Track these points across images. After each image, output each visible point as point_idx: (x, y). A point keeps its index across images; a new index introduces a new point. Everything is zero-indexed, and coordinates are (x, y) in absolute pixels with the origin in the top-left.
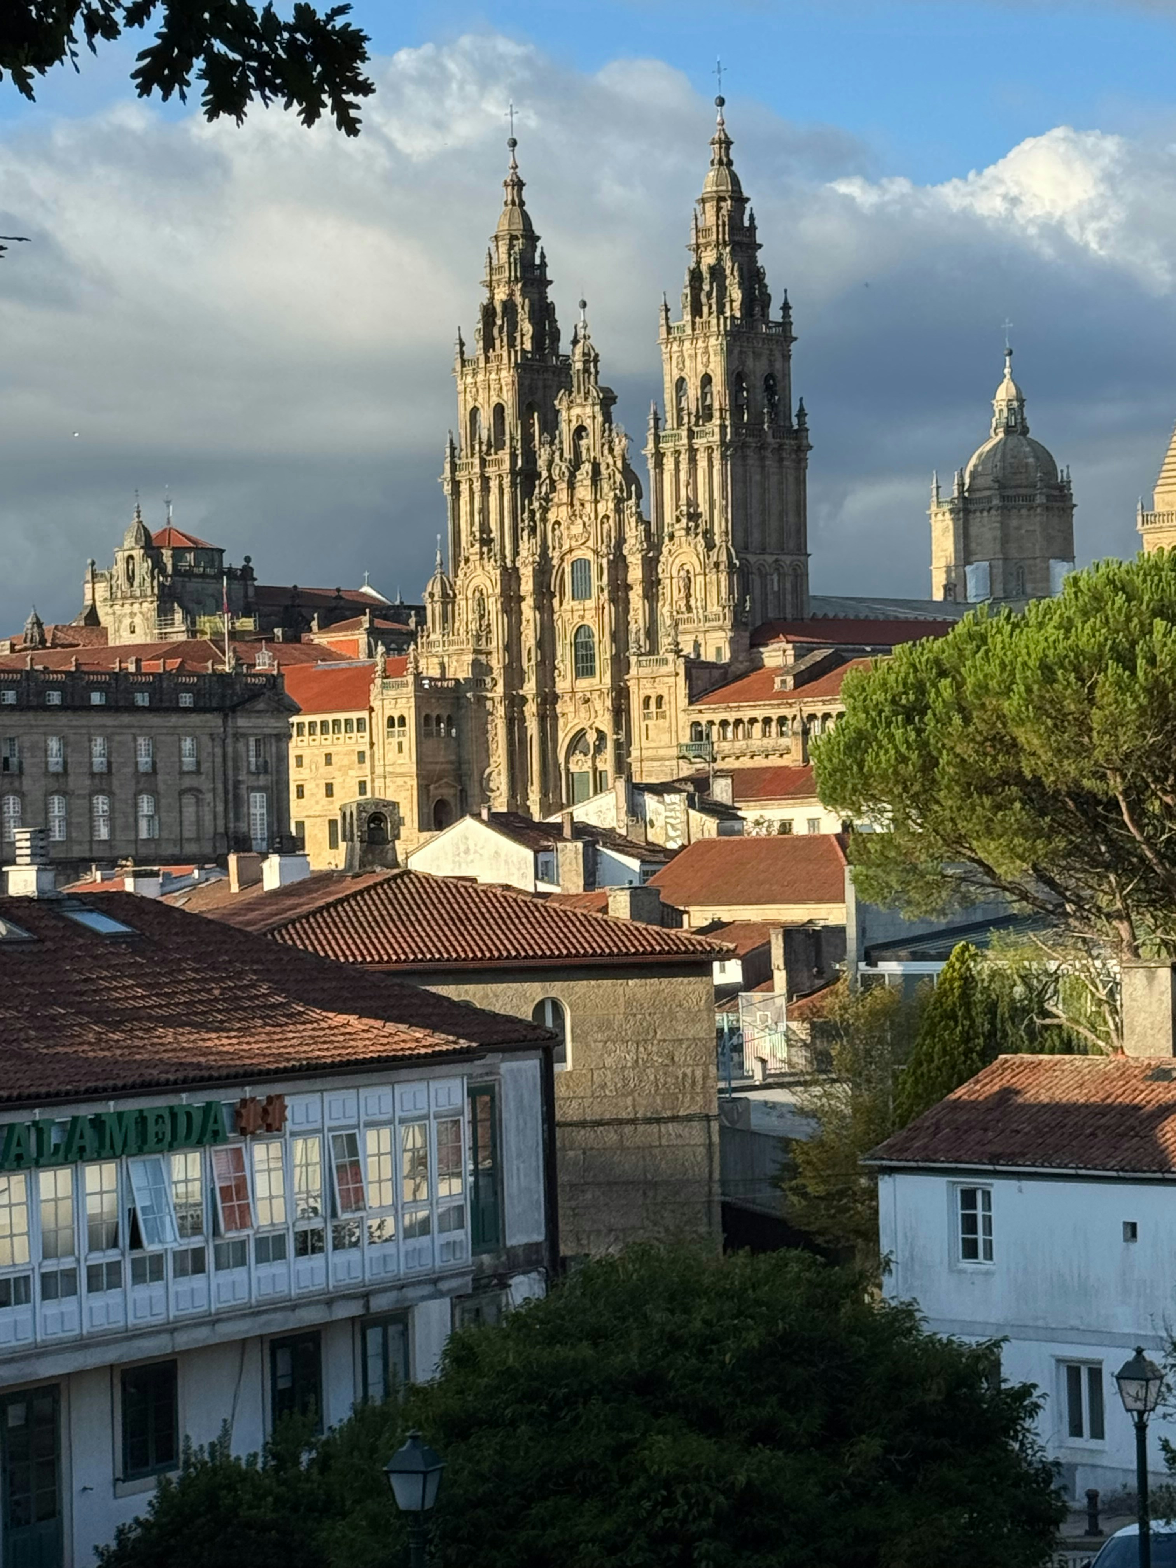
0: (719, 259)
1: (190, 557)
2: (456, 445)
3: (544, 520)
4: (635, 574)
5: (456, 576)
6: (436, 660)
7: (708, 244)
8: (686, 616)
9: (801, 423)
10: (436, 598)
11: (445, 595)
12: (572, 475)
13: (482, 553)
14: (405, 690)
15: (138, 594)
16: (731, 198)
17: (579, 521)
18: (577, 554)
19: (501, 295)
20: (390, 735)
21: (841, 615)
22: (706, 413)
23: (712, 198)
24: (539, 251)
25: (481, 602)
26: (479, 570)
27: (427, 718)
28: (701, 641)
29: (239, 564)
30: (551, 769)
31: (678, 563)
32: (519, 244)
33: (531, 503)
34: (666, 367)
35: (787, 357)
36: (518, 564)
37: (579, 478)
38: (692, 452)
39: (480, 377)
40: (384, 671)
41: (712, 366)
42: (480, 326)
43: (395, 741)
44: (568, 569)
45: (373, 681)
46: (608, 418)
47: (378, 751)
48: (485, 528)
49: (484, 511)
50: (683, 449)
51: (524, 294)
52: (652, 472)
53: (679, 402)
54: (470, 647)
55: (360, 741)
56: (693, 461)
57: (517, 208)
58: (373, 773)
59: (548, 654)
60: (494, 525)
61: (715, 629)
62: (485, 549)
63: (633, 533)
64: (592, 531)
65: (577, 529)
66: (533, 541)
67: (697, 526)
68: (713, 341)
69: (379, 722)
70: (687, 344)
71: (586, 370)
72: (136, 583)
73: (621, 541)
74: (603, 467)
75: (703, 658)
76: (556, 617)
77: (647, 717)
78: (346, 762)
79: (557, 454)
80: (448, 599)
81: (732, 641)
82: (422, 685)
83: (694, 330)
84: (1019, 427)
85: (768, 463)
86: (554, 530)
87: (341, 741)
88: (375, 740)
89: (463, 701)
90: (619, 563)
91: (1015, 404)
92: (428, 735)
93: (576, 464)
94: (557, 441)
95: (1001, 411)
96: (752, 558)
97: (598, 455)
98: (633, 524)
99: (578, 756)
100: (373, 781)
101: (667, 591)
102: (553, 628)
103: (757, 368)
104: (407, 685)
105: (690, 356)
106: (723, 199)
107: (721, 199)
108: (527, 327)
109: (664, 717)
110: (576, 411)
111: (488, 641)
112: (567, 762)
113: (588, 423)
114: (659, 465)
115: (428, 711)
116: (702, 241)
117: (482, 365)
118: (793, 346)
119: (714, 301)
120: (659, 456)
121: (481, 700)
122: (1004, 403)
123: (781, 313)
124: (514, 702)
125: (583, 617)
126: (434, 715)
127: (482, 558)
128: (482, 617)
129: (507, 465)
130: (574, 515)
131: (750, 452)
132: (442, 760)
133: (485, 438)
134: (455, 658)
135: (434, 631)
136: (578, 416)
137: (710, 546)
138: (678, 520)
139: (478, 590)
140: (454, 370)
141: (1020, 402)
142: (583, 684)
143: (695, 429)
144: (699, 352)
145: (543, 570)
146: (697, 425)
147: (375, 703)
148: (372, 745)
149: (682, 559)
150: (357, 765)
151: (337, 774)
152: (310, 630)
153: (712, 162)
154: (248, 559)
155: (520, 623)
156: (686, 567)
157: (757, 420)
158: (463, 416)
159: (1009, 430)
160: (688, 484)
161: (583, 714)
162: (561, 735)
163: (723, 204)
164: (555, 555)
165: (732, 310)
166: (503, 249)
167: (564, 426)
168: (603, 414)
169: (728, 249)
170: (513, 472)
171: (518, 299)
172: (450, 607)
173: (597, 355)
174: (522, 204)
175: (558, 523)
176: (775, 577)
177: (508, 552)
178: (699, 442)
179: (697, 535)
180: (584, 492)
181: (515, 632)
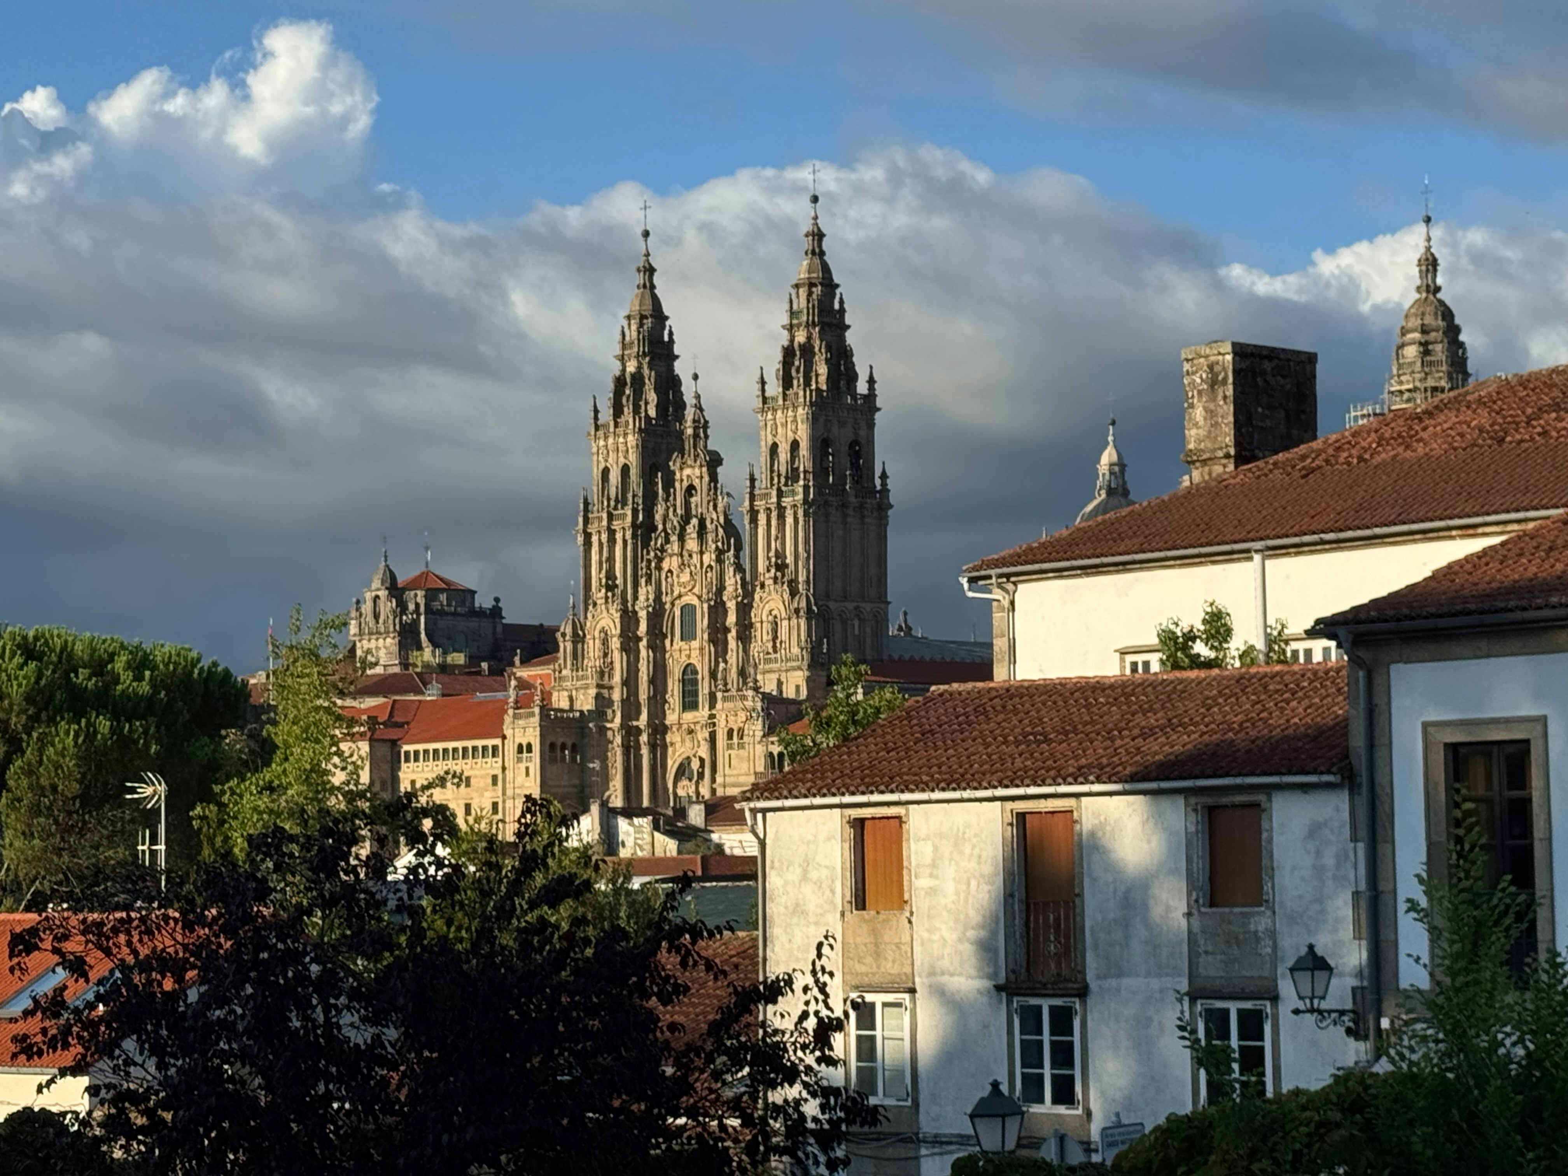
0: (809, 338)
1: (443, 597)
2: (590, 501)
3: (659, 568)
4: (731, 619)
5: (586, 618)
6: (566, 694)
7: (799, 325)
8: (773, 656)
9: (884, 484)
10: (567, 638)
11: (575, 634)
12: (683, 529)
13: (607, 598)
14: (532, 720)
15: (382, 630)
16: (821, 284)
17: (688, 570)
18: (686, 600)
19: (631, 367)
20: (519, 760)
21: (938, 658)
22: (793, 476)
23: (804, 284)
24: (667, 328)
25: (605, 642)
26: (605, 612)
27: (552, 746)
28: (783, 679)
29: (488, 604)
30: (660, 792)
31: (767, 608)
32: (648, 322)
33: (648, 553)
34: (763, 433)
35: (871, 425)
36: (637, 608)
37: (689, 531)
38: (781, 510)
39: (611, 440)
40: (516, 702)
41: (799, 433)
42: (611, 395)
43: (522, 766)
44: (678, 613)
45: (506, 712)
46: (714, 478)
47: (509, 774)
48: (610, 575)
49: (611, 559)
50: (773, 507)
51: (651, 368)
52: (747, 527)
53: (772, 465)
54: (594, 682)
55: (493, 766)
56: (781, 517)
57: (648, 291)
58: (504, 794)
59: (660, 688)
60: (618, 573)
61: (794, 669)
62: (610, 594)
63: (731, 581)
64: (698, 578)
65: (685, 577)
66: (649, 588)
67: (783, 576)
68: (800, 410)
69: (510, 749)
70: (779, 413)
71: (696, 436)
72: (381, 621)
73: (721, 589)
74: (708, 522)
75: (785, 696)
76: (667, 656)
77: (730, 747)
78: (482, 784)
79: (671, 509)
80: (578, 639)
81: (809, 680)
82: (549, 716)
83: (784, 400)
84: (1120, 490)
85: (850, 520)
86: (667, 577)
87: (479, 765)
88: (506, 765)
89: (586, 730)
90: (717, 610)
91: (1116, 469)
92: (553, 760)
93: (686, 519)
94: (671, 498)
95: (1104, 475)
96: (832, 605)
97: (705, 511)
98: (732, 573)
99: (684, 782)
100: (504, 802)
101: (758, 634)
102: (664, 666)
103: (842, 436)
104: (532, 715)
105: (782, 425)
106: (815, 285)
107: (811, 285)
108: (652, 397)
109: (743, 748)
110: (687, 471)
111: (611, 676)
112: (675, 786)
113: (697, 482)
114: (754, 520)
115: (553, 739)
116: (795, 322)
117: (612, 429)
118: (877, 416)
119: (801, 375)
120: (754, 514)
121: (603, 730)
122: (1107, 468)
123: (867, 385)
124: (630, 733)
125: (689, 657)
126: (559, 743)
127: (607, 602)
128: (605, 655)
129: (629, 519)
130: (683, 564)
131: (832, 511)
132: (563, 783)
133: (613, 495)
134: (582, 691)
135: (565, 667)
136: (688, 476)
137: (794, 593)
138: (769, 571)
139: (603, 630)
140: (589, 434)
141: (1120, 468)
142: (689, 716)
143: (784, 488)
144: (789, 420)
145: (657, 614)
146: (786, 485)
147: (508, 732)
148: (504, 769)
149: (772, 605)
150: (491, 787)
151: (475, 795)
152: (512, 664)
153: (806, 253)
154: (497, 600)
155: (638, 661)
156: (774, 613)
157: (841, 480)
158: (596, 474)
159: (1110, 492)
160: (777, 538)
161: (688, 744)
162: (670, 762)
163: (814, 289)
164: (665, 599)
165: (817, 382)
166: (634, 327)
167: (677, 485)
168: (710, 475)
169: (817, 329)
170: (634, 525)
171: (646, 371)
172: (580, 646)
173: (706, 422)
174: (653, 287)
175: (670, 571)
176: (856, 622)
177: (629, 597)
178: (787, 501)
179: (783, 583)
180: (692, 544)
181: (633, 669)
